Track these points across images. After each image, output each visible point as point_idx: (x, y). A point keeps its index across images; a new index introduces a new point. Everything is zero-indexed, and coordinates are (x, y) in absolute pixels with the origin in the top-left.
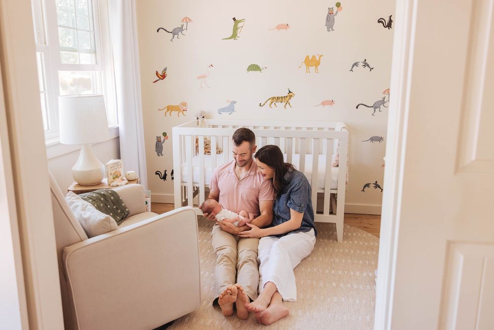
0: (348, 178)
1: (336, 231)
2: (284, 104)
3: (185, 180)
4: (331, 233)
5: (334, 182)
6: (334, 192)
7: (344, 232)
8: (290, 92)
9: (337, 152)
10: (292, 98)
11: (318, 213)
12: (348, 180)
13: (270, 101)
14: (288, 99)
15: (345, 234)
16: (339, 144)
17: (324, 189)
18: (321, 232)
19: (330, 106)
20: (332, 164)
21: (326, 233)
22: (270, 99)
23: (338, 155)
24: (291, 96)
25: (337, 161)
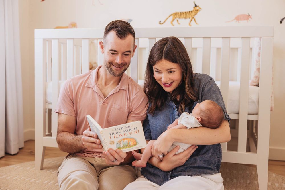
0: (273, 102)
1: (257, 180)
2: (188, 20)
3: (49, 100)
4: (248, 182)
5: (253, 102)
6: (253, 118)
7: (269, 181)
8: (196, 6)
9: (256, 65)
10: (199, 13)
11: (229, 149)
12: (273, 105)
13: (172, 17)
14: (193, 14)
15: (270, 184)
16: (259, 54)
17: (238, 114)
18: (235, 180)
19: (246, 21)
20: (250, 82)
21: (242, 181)
22: (171, 15)
23: (258, 70)
24: (197, 10)
25: (258, 77)
